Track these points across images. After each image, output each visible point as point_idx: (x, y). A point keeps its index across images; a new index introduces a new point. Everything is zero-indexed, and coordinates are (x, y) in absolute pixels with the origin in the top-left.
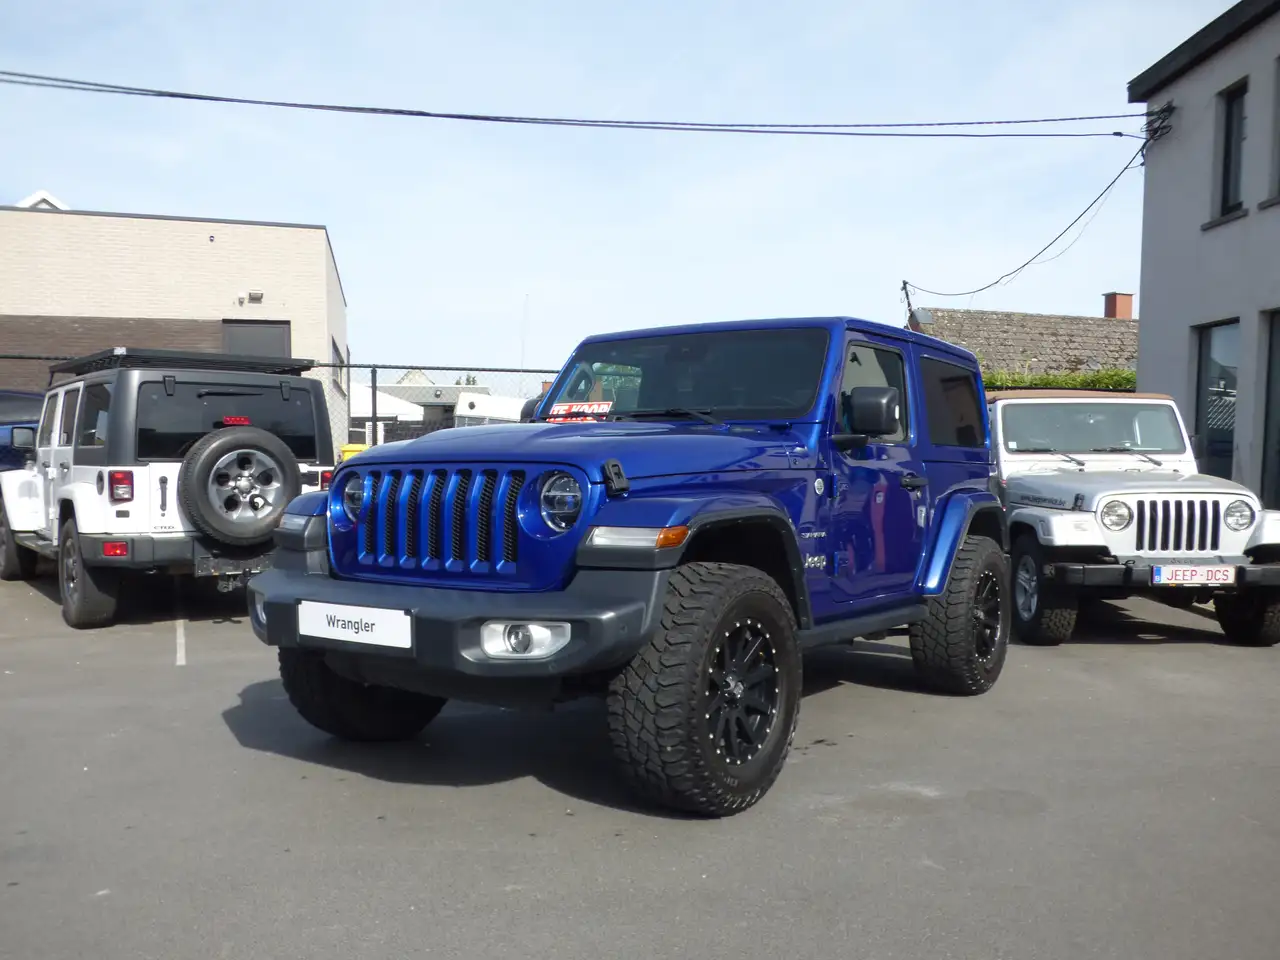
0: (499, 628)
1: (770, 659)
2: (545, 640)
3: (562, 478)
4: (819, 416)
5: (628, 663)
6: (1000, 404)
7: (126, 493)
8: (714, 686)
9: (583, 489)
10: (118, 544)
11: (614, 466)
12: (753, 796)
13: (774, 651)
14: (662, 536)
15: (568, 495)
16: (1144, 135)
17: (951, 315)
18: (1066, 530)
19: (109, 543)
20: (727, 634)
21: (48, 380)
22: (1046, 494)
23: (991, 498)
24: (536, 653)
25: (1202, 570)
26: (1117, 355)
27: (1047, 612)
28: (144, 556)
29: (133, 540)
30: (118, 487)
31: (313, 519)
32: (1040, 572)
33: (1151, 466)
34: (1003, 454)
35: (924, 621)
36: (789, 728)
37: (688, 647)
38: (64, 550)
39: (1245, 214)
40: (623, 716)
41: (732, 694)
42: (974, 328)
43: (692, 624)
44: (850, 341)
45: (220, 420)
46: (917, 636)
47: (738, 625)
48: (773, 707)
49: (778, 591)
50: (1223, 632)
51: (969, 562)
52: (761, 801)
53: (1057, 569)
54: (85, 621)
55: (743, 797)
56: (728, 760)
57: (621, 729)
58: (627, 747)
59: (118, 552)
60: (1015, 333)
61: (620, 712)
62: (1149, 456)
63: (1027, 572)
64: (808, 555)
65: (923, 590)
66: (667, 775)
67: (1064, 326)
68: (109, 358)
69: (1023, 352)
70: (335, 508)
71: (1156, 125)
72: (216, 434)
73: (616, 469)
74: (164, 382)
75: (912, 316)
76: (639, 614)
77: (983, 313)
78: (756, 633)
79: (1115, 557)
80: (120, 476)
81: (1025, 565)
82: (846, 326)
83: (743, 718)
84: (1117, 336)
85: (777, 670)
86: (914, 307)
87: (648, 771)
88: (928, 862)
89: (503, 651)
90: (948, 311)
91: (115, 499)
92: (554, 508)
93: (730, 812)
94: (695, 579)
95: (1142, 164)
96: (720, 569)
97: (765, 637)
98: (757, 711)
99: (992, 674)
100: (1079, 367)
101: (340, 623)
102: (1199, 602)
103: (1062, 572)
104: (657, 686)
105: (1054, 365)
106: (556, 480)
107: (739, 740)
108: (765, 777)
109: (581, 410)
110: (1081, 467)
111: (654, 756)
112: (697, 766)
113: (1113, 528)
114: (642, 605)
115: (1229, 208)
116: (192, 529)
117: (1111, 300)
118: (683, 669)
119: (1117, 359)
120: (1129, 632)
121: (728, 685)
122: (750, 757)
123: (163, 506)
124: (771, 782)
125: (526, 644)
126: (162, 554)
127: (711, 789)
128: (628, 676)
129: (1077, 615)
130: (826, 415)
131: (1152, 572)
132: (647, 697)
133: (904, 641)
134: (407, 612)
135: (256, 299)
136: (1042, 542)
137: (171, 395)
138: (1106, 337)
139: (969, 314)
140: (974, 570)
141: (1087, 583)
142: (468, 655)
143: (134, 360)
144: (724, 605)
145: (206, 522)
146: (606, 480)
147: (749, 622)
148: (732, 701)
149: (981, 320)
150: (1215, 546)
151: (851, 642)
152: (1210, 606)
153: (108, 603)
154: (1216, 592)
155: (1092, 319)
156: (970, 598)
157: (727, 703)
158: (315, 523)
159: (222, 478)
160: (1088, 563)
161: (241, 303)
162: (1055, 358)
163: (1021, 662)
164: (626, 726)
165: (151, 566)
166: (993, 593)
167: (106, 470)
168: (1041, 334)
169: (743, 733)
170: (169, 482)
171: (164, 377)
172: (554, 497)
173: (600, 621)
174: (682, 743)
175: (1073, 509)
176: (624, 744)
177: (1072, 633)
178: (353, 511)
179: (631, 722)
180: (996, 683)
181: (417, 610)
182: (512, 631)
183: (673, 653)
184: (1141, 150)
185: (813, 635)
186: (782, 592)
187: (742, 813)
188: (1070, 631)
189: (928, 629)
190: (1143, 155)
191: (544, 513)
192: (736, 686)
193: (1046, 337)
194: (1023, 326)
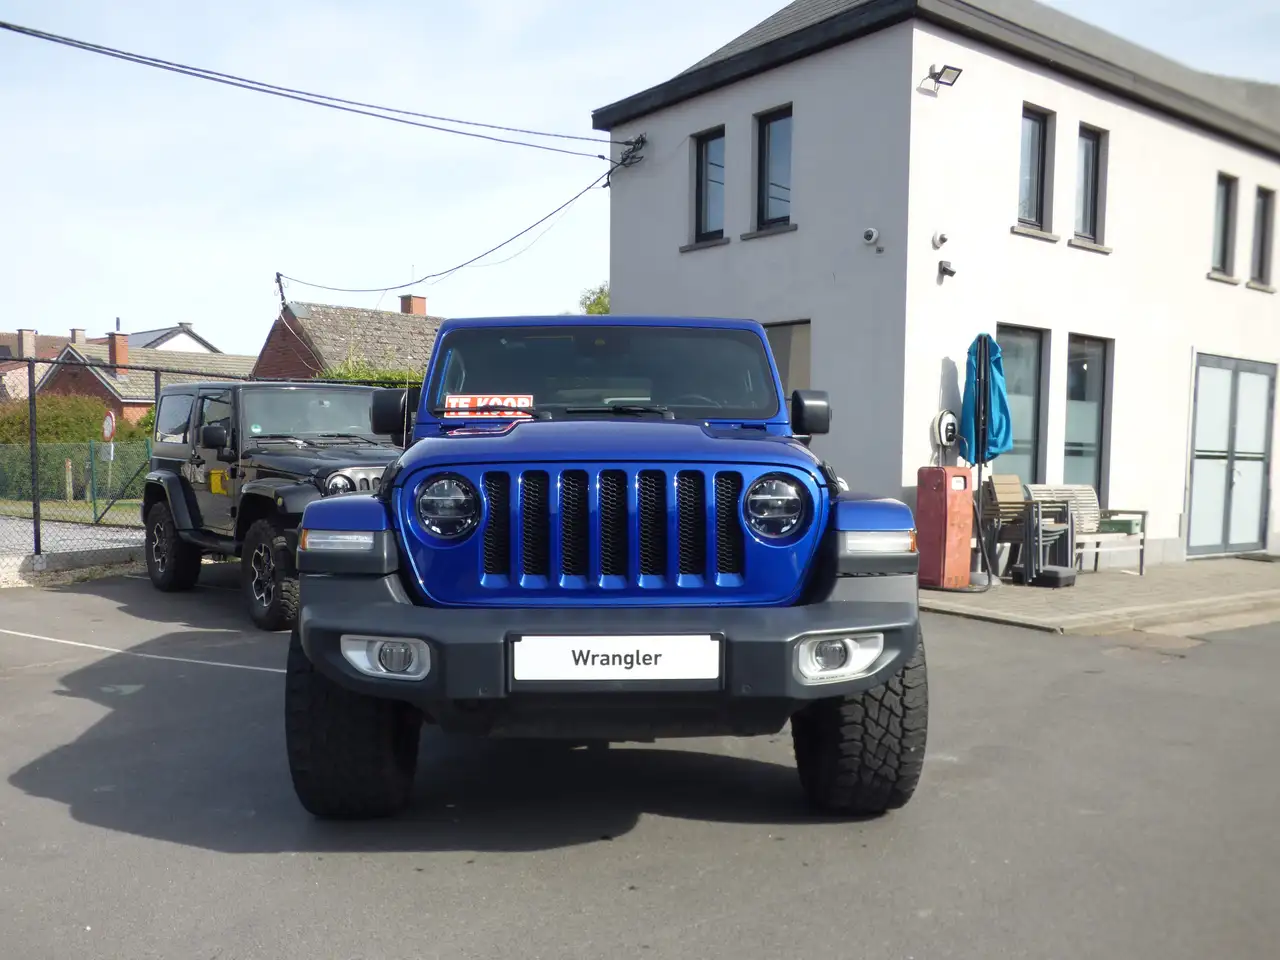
4: (786, 417)
17: (325, 311)
39: (728, 241)
40: (863, 724)
42: (349, 324)
57: (858, 737)
69: (398, 350)
75: (286, 309)
77: (355, 310)
86: (288, 302)
87: (877, 776)
90: (322, 307)
95: (607, 185)
101: (598, 659)
115: (705, 237)
134: (716, 637)
146: (829, 483)
158: (388, 540)
164: (865, 734)
176: (858, 753)
181: (725, 633)
184: (607, 173)
190: (608, 179)
193: (415, 336)
194: (393, 324)
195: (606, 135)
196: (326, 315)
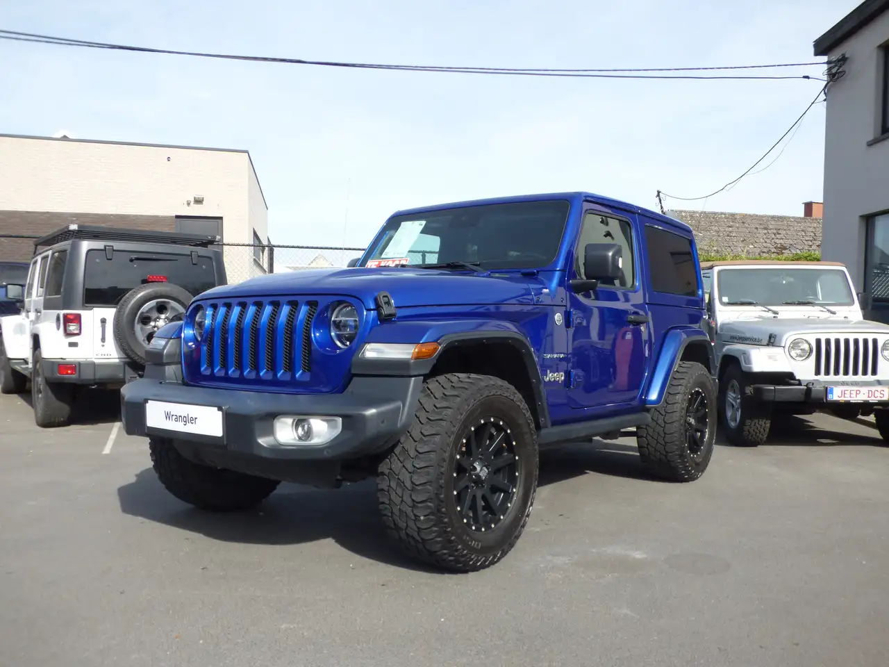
0: (289, 421)
1: (511, 449)
2: (322, 431)
3: (348, 306)
4: (559, 267)
5: (391, 450)
6: (716, 269)
7: (76, 329)
8: (461, 469)
9: (361, 315)
10: (69, 366)
11: (384, 297)
12: (495, 556)
13: (514, 443)
14: (416, 350)
15: (350, 320)
16: (825, 78)
18: (762, 360)
19: (63, 366)
20: (473, 429)
21: (34, 250)
22: (748, 335)
23: (701, 333)
24: (316, 441)
25: (864, 390)
26: (811, 243)
27: (748, 422)
28: (88, 375)
29: (79, 364)
30: (70, 324)
31: (171, 341)
32: (742, 392)
33: (828, 314)
34: (718, 306)
35: (647, 425)
36: (527, 503)
37: (437, 438)
38: (35, 371)
40: (388, 492)
41: (478, 476)
42: (708, 224)
43: (441, 420)
44: (587, 210)
45: (145, 278)
46: (642, 437)
47: (482, 422)
48: (515, 487)
49: (518, 396)
50: (881, 437)
51: (682, 381)
52: (503, 560)
53: (754, 388)
54: (47, 423)
55: (486, 557)
56: (474, 528)
57: (387, 502)
58: (392, 517)
59: (69, 372)
60: (738, 228)
61: (386, 488)
62: (827, 307)
63: (734, 392)
64: (548, 371)
65: (645, 402)
66: (422, 539)
67: (773, 223)
68: (66, 232)
69: (743, 241)
70: (188, 332)
71: (834, 71)
72: (141, 288)
73: (386, 299)
74: (105, 250)
76: (396, 411)
77: (715, 213)
78: (499, 429)
79: (799, 380)
80: (72, 317)
81: (732, 387)
82: (584, 198)
83: (488, 495)
84: (811, 229)
85: (517, 458)
87: (407, 535)
88: (625, 611)
89: (292, 439)
90: (690, 212)
91: (68, 334)
92: (340, 330)
93: (475, 569)
94: (448, 385)
95: (825, 100)
96: (469, 378)
97: (506, 432)
98: (502, 491)
99: (701, 467)
100: (783, 251)
101: (174, 417)
102: (863, 415)
103: (758, 391)
104: (413, 469)
105: (765, 250)
106: (341, 309)
107: (485, 512)
108: (506, 542)
109: (387, 265)
110: (776, 315)
111: (411, 524)
112: (446, 532)
113: (798, 358)
114: (400, 404)
115: (887, 129)
116: (124, 356)
117: (809, 207)
118: (433, 455)
119: (811, 246)
120: (811, 437)
121: (475, 469)
122: (493, 526)
123: (103, 339)
124: (511, 545)
125: (308, 434)
126: (100, 375)
127: (457, 550)
128: (392, 460)
129: (771, 424)
130: (566, 264)
131: (826, 391)
132: (405, 477)
133: (632, 442)
134: (220, 409)
135: (199, 201)
136: (744, 369)
137: (111, 259)
138: (803, 231)
139: (706, 215)
140: (686, 386)
141: (777, 399)
142: (263, 441)
143: (83, 234)
144: (469, 405)
145: (132, 350)
146: (378, 307)
147: (492, 420)
148: (478, 482)
149: (713, 218)
150: (874, 372)
151: (591, 440)
152: (872, 418)
153: (64, 409)
154: (875, 407)
155: (793, 218)
156: (683, 409)
157: (474, 483)
158: (172, 344)
159: (145, 320)
160: (779, 384)
161: (189, 204)
162: (765, 244)
163: (724, 459)
164: (390, 499)
165: (92, 382)
166: (702, 404)
167: (62, 312)
168: (757, 228)
169: (488, 507)
170: (107, 322)
171: (105, 246)
172: (341, 321)
173: (364, 416)
174: (432, 513)
175: (768, 345)
176: (390, 514)
177: (767, 437)
178: (201, 335)
179: (393, 496)
180: (704, 474)
181: (227, 407)
182: (298, 424)
183: (425, 443)
184: (824, 89)
185: (552, 433)
186: (521, 396)
187: (487, 570)
188: (765, 436)
189: (651, 431)
190: (825, 93)
191: (333, 334)
192: (481, 470)
193: (760, 231)
194: (743, 223)
195: (825, 59)
196: (691, 216)
